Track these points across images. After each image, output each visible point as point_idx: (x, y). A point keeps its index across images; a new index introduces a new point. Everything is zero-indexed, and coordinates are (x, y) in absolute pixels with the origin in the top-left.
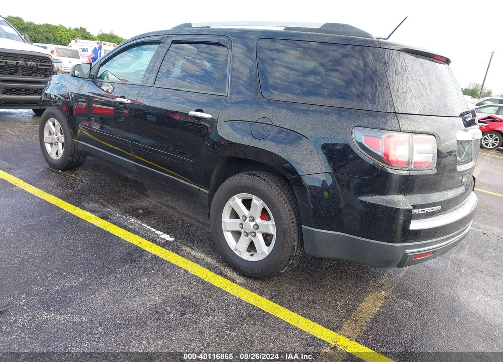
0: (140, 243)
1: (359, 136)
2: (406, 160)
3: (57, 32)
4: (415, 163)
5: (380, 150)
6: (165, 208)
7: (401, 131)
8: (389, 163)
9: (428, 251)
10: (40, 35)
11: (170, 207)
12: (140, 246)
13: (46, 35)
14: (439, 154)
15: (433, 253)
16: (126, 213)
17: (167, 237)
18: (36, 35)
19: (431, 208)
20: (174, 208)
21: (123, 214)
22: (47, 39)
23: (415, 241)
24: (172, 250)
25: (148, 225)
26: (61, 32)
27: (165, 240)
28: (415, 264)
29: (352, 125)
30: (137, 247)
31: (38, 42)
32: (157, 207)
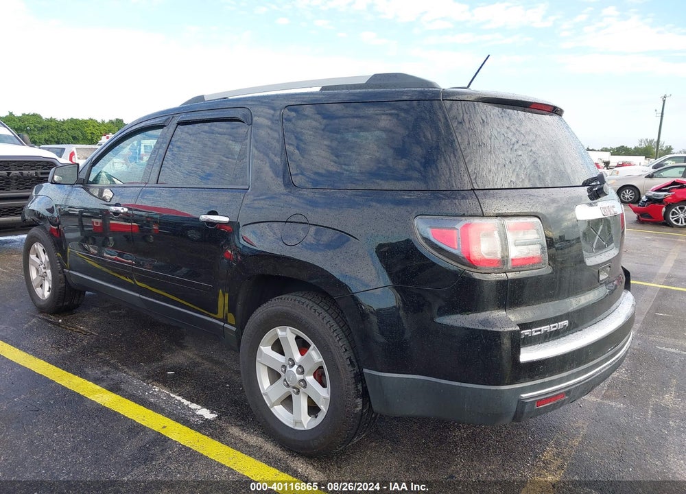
0: (164, 427)
1: (424, 229)
2: (499, 256)
3: (86, 129)
4: (512, 260)
5: (456, 247)
6: (207, 365)
7: (484, 216)
8: (471, 264)
9: (558, 392)
10: (65, 134)
11: (217, 363)
12: (163, 432)
13: (72, 133)
14: (550, 243)
15: (568, 393)
16: (148, 378)
17: (206, 414)
18: (60, 134)
19: (552, 325)
20: (222, 364)
21: (144, 381)
22: (74, 138)
23: (532, 378)
24: (212, 436)
25: (179, 395)
26: (92, 128)
27: (202, 417)
28: (540, 414)
29: (414, 214)
30: (159, 433)
31: (62, 144)
32: (196, 364)
